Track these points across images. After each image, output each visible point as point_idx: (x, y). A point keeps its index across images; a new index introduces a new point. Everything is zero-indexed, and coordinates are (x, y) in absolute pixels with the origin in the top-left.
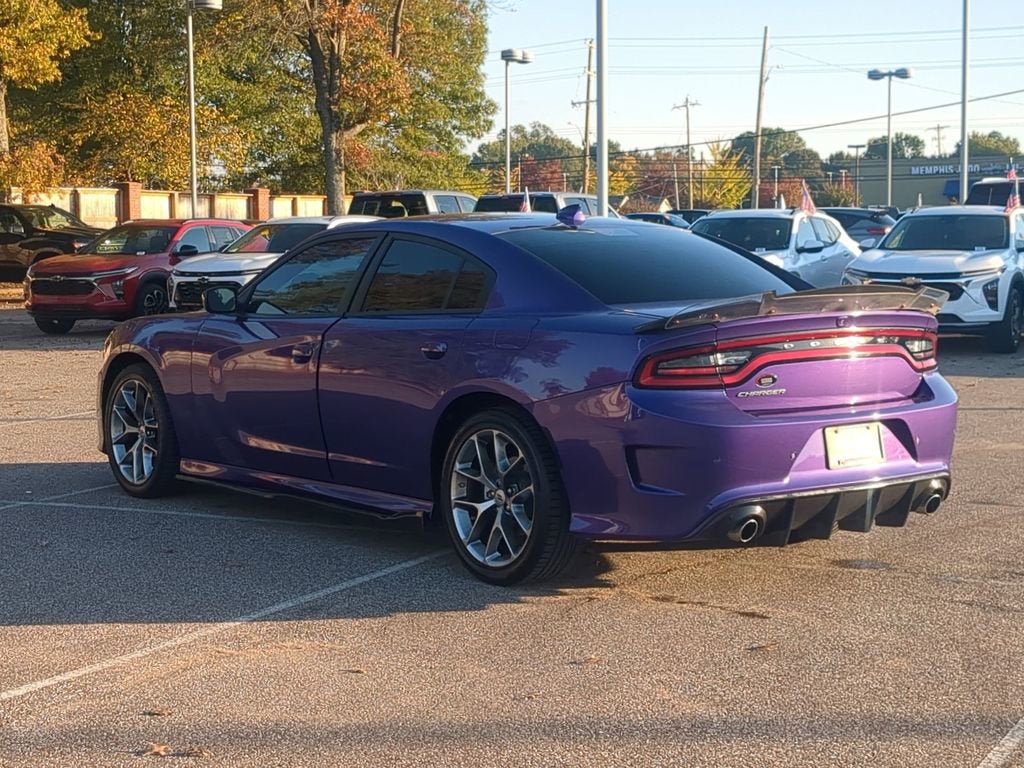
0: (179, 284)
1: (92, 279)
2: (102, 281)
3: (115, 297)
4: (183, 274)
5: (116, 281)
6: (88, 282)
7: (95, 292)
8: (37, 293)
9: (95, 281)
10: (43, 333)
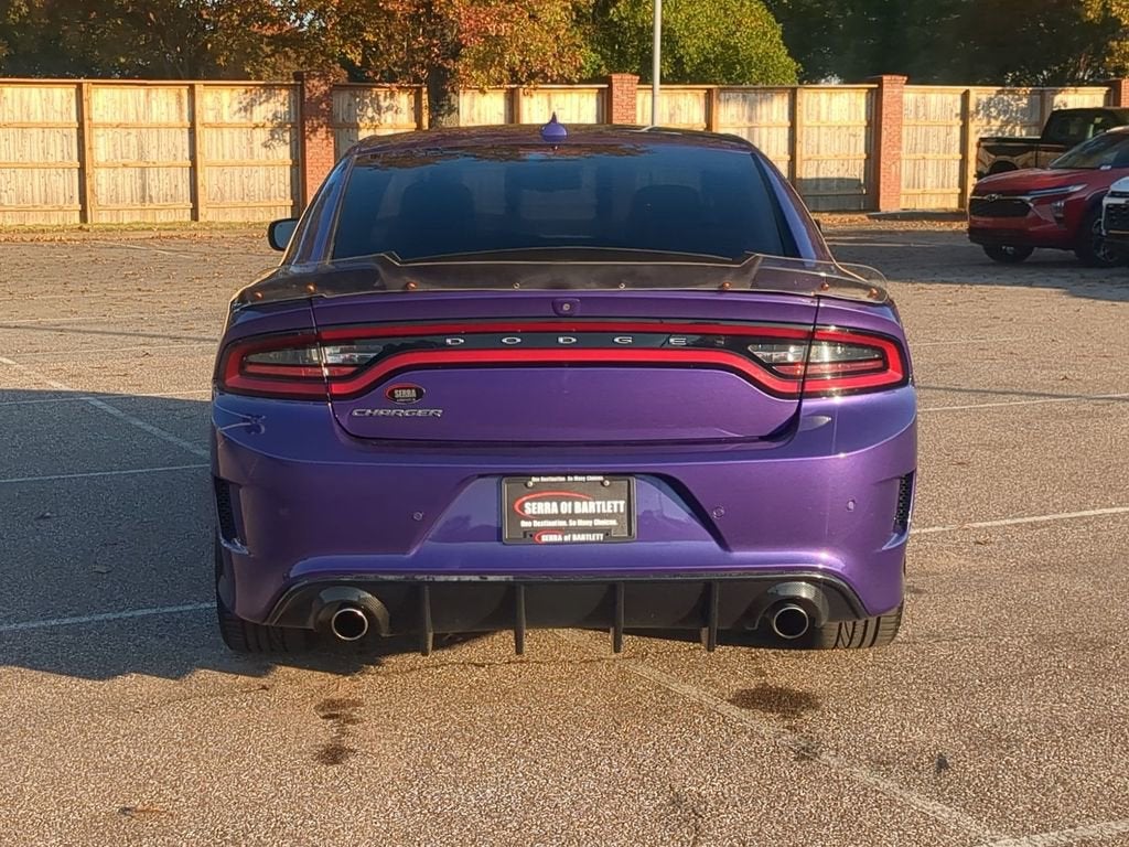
0: (1108, 205)
1: (1028, 198)
2: (1040, 201)
3: (1052, 220)
4: (1114, 195)
5: (1056, 201)
6: (1023, 202)
7: (1030, 214)
8: (974, 214)
9: (1031, 201)
10: (992, 261)
